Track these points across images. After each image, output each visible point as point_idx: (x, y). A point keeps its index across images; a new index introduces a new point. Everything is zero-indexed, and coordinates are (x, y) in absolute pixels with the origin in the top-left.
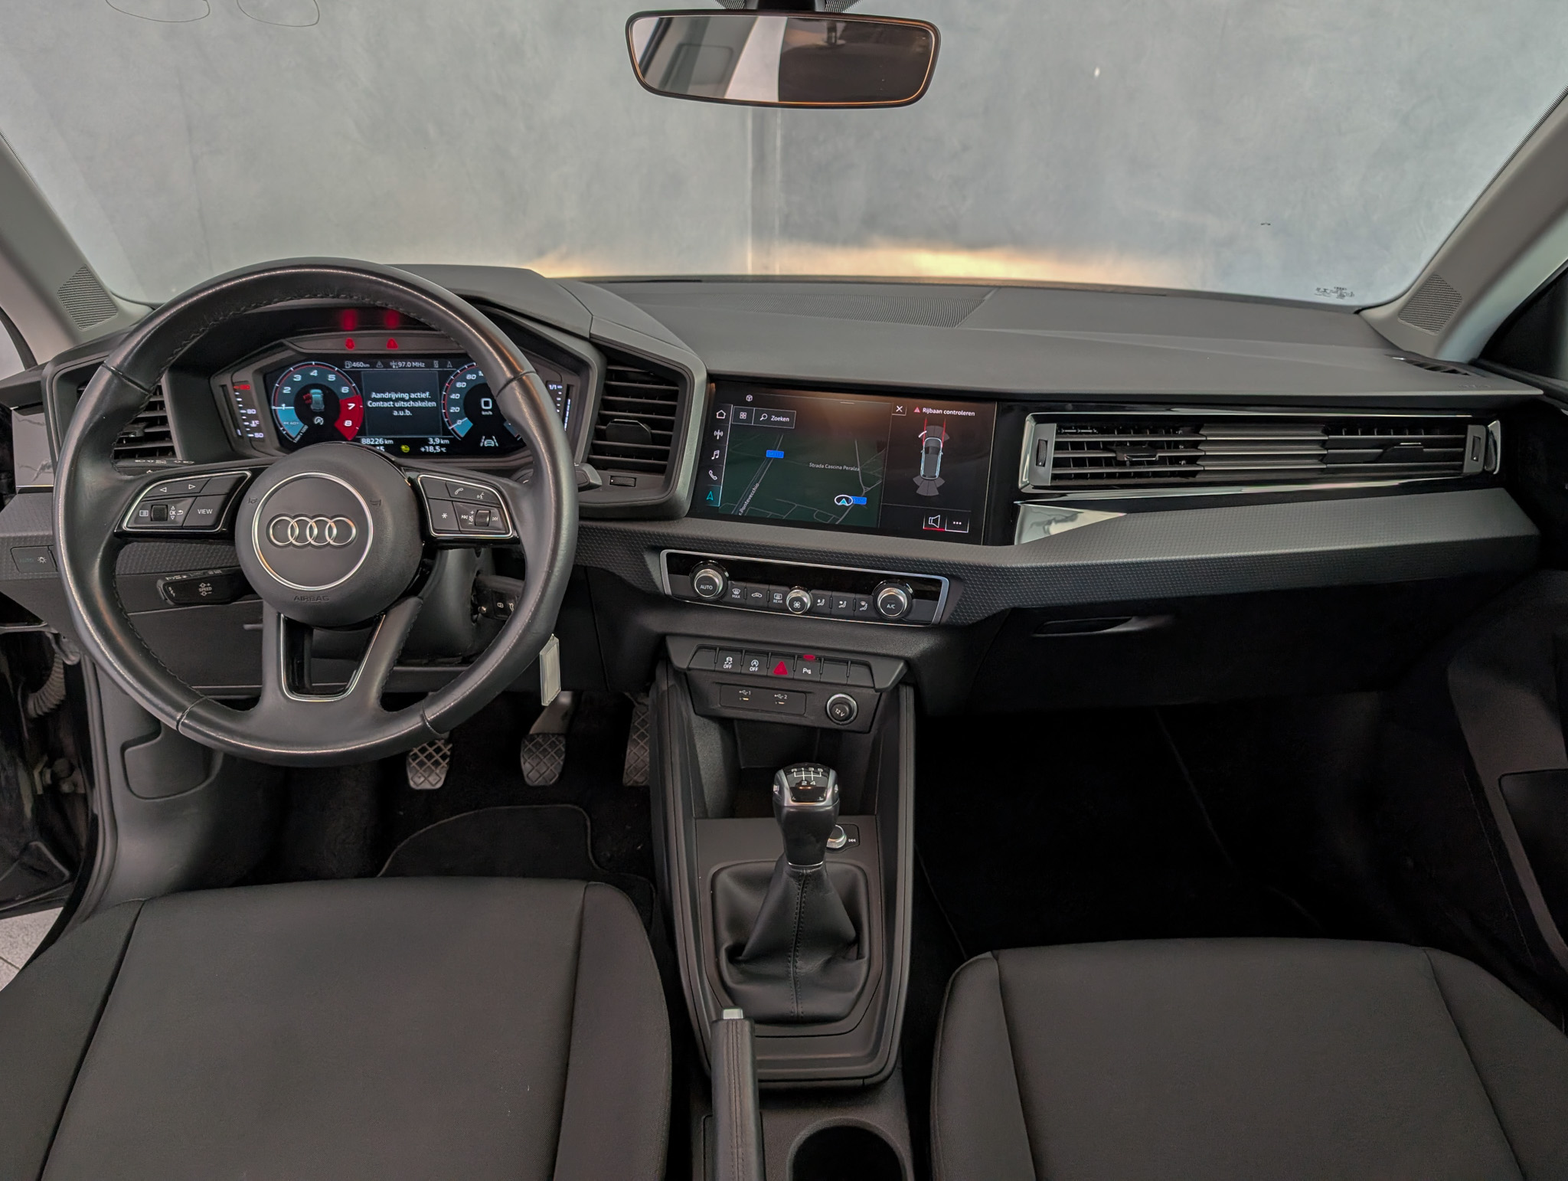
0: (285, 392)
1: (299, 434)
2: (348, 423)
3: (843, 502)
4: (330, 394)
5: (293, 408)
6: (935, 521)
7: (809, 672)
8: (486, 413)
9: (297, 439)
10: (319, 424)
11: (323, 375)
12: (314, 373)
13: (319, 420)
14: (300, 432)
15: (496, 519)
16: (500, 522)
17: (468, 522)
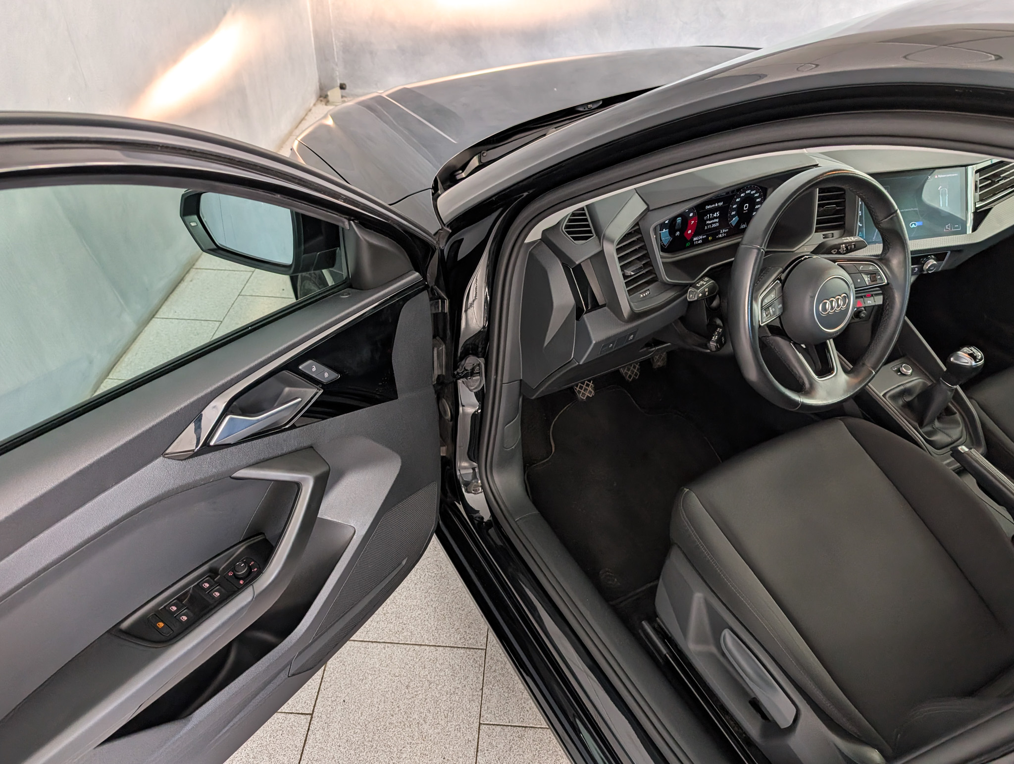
1: (668, 242)
2: (690, 232)
3: (913, 226)
4: (684, 219)
5: (668, 230)
6: (948, 227)
7: (870, 302)
8: (746, 212)
10: (678, 235)
13: (678, 233)
15: (879, 277)
16: (881, 279)
17: (869, 281)
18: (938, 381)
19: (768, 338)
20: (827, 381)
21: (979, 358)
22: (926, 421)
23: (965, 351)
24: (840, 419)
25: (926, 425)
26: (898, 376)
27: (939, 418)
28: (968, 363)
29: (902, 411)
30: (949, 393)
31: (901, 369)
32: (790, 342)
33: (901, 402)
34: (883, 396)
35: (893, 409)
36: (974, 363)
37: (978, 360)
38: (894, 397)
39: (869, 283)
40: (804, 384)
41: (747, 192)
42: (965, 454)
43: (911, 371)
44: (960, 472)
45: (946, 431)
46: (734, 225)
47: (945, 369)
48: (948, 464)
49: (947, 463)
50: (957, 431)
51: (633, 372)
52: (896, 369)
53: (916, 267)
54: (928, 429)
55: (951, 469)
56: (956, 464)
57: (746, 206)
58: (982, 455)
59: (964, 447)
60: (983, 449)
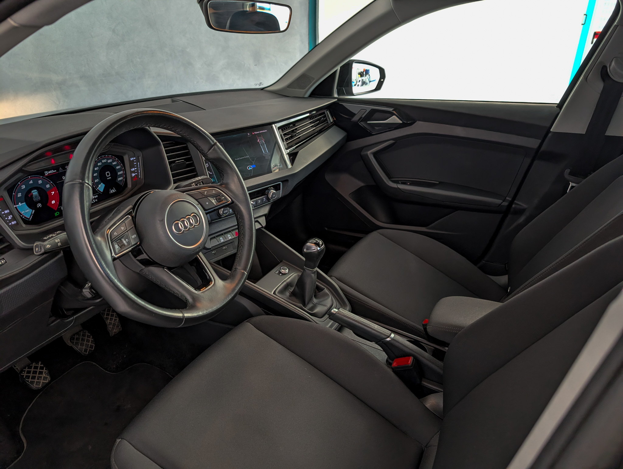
0: (18, 196)
1: (31, 215)
2: (53, 202)
3: (250, 168)
4: (41, 190)
5: (25, 203)
8: (109, 178)
9: (31, 219)
10: (40, 207)
11: (36, 182)
12: (31, 182)
13: (39, 205)
14: (31, 214)
15: (223, 198)
16: (226, 198)
17: (216, 202)
18: (304, 269)
19: (143, 271)
20: (208, 291)
21: (321, 244)
22: (307, 300)
23: (310, 242)
24: (247, 322)
25: (308, 303)
26: (280, 276)
27: (315, 296)
28: (315, 249)
29: (290, 300)
30: (313, 275)
31: (281, 271)
32: (164, 268)
33: (288, 294)
34: (273, 294)
35: (283, 300)
36: (319, 249)
37: (321, 246)
38: (282, 291)
39: (217, 204)
40: (187, 300)
41: (103, 161)
42: (337, 314)
43: (287, 270)
44: (340, 329)
45: (322, 303)
46: (102, 191)
47: (304, 259)
48: (331, 326)
49: (328, 325)
50: (329, 300)
51: (87, 345)
52: (278, 272)
53: (263, 198)
54: (310, 305)
55: (333, 329)
56: (336, 324)
57: (108, 174)
58: (349, 311)
59: (335, 309)
60: (349, 307)
